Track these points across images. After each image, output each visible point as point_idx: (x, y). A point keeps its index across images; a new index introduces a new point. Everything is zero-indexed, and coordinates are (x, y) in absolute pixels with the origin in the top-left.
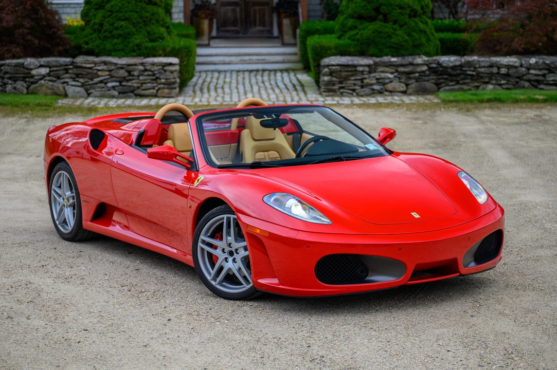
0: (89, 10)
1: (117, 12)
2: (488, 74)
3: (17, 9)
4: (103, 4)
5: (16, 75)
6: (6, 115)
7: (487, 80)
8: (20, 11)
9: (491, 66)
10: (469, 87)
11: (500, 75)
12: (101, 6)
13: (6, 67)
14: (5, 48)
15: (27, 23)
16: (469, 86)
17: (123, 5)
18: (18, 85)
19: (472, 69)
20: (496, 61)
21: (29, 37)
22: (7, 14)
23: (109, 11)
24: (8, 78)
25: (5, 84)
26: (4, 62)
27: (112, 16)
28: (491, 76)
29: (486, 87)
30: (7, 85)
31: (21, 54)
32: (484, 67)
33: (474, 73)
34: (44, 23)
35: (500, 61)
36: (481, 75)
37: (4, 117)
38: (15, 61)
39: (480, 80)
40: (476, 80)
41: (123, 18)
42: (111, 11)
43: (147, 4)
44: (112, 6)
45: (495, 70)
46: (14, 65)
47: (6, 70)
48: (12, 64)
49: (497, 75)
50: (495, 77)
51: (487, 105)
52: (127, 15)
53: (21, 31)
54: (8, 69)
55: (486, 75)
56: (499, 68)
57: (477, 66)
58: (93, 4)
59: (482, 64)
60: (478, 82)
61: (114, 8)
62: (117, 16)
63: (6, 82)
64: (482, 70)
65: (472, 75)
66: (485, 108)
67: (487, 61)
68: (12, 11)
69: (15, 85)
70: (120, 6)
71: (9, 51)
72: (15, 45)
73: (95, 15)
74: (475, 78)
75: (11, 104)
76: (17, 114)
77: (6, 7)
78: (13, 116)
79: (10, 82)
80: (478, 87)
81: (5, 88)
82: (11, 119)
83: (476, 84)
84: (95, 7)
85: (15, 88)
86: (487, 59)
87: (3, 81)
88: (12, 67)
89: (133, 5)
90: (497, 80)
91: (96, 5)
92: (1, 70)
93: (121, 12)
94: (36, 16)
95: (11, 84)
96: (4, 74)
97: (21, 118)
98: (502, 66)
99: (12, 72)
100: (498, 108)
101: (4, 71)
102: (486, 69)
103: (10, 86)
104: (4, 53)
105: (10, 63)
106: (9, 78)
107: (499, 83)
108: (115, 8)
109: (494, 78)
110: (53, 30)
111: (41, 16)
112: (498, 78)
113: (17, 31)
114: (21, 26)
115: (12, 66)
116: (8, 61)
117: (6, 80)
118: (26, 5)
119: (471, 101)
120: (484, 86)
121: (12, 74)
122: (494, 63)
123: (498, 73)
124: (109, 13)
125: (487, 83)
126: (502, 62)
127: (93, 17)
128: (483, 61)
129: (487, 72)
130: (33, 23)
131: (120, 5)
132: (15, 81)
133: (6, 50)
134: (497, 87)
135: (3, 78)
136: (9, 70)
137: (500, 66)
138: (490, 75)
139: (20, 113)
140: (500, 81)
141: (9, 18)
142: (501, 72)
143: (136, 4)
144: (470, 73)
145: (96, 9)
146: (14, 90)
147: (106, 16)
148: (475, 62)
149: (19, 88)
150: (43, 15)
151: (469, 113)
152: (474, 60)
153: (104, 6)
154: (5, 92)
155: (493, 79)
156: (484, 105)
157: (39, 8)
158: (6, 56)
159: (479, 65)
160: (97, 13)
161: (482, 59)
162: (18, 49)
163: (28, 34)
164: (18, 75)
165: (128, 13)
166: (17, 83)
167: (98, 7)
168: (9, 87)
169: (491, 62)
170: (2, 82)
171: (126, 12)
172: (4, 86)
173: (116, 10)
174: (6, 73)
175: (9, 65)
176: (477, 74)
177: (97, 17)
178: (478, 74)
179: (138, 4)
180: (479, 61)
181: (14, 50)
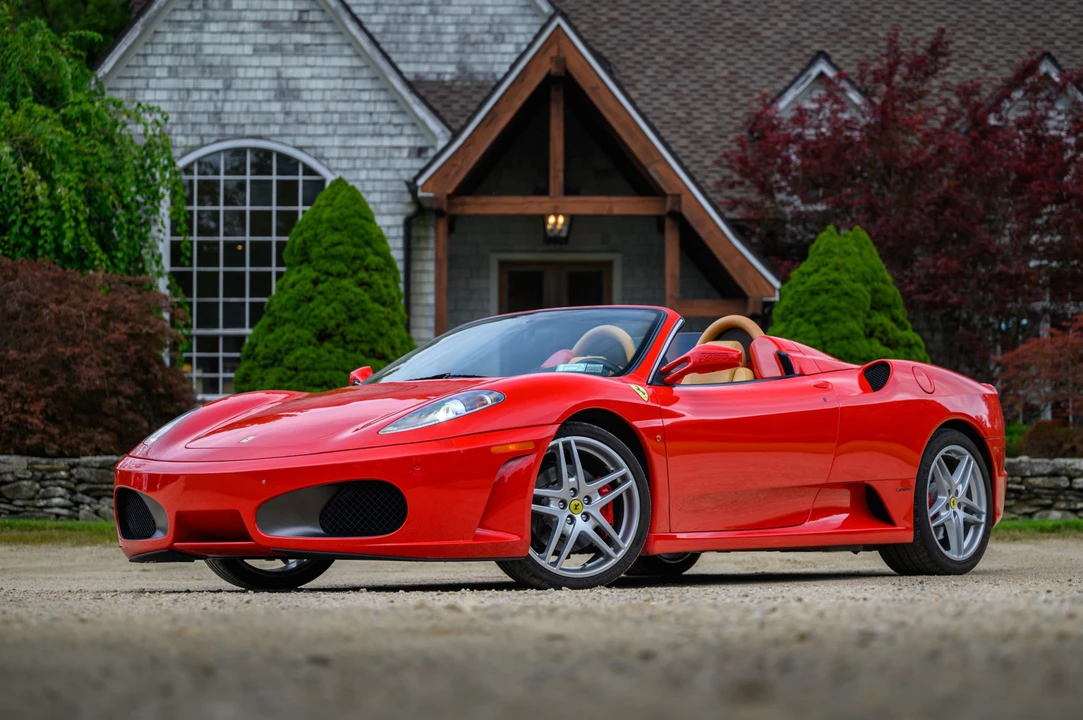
0: (251, 369)
1: (307, 369)
2: (1049, 489)
3: (108, 358)
4: (279, 356)
5: (99, 486)
6: (80, 543)
7: (1048, 502)
8: (113, 364)
9: (1055, 474)
10: (1013, 516)
11: (1072, 492)
12: (276, 360)
13: (82, 470)
14: (80, 435)
15: (128, 388)
16: (1013, 513)
17: (319, 356)
18: (103, 506)
19: (1019, 479)
20: (1065, 464)
21: (130, 416)
22: (89, 366)
23: (289, 369)
24: (84, 492)
25: (78, 504)
26: (77, 460)
27: (297, 378)
28: (1056, 493)
29: (1047, 515)
30: (81, 506)
31: (112, 448)
32: (1042, 475)
33: (1023, 487)
34: (161, 390)
35: (1073, 464)
36: (1036, 491)
37: (74, 546)
38: (98, 458)
39: (1035, 502)
40: (1025, 502)
41: (318, 381)
42: (296, 369)
43: (367, 356)
44: (297, 359)
45: (1063, 482)
46: (98, 465)
47: (82, 476)
48: (94, 464)
49: (1067, 492)
50: (1065, 495)
51: (1053, 535)
52: (327, 376)
53: (114, 401)
54: (85, 473)
55: (1046, 491)
56: (1071, 479)
57: (1028, 473)
58: (259, 358)
59: (1037, 469)
60: (1031, 506)
61: (301, 361)
62: (307, 378)
63: (79, 500)
64: (1038, 481)
65: (1019, 492)
66: (1049, 537)
67: (1048, 464)
68: (98, 365)
69: (98, 507)
70: (313, 359)
71: (89, 441)
72: (100, 429)
73: (263, 379)
74: (1023, 497)
75: (90, 529)
76: (100, 543)
77: (86, 355)
78: (90, 546)
79: (88, 499)
80: (1030, 515)
81: (78, 512)
82: (87, 548)
83: (1027, 510)
84: (262, 363)
85: (96, 512)
86: (1046, 460)
87: (74, 498)
88: (95, 470)
89: (338, 358)
90: (1068, 501)
91: (265, 358)
92: (72, 475)
93: (316, 370)
94: (145, 377)
95: (89, 505)
96: (76, 484)
97: (106, 546)
98: (1078, 473)
99: (93, 478)
100: (1076, 537)
101: (77, 476)
102: (1046, 479)
103: (87, 508)
104: (79, 444)
105: (90, 462)
106: (86, 493)
107: (1073, 506)
108: (304, 362)
109: (1062, 497)
110: (178, 404)
111: (156, 376)
112: (1070, 498)
113: (107, 401)
114: (116, 393)
115: (93, 467)
116: (84, 459)
117: (80, 495)
118: (126, 351)
119: (1021, 530)
120: (1043, 513)
121: (93, 483)
122: (1061, 469)
123: (1070, 488)
124: (289, 373)
125: (1048, 507)
126: (1077, 466)
127: (259, 382)
128: (1039, 464)
129: (1046, 485)
130: (139, 389)
131: (313, 355)
132: (98, 498)
133: (83, 439)
134: (1069, 514)
135: (73, 492)
136: (87, 476)
137: (1072, 473)
138: (1053, 492)
139: (108, 541)
140: (1076, 503)
141: (92, 373)
142: (1077, 486)
143: (344, 356)
144: (1015, 486)
145: (265, 367)
146: (95, 516)
147: (285, 378)
148: (1023, 465)
149: (104, 513)
150: (160, 375)
151: (1017, 542)
152: (1020, 462)
153: (282, 359)
154: (78, 519)
155: (1060, 500)
156: (1046, 535)
157: (152, 361)
158: (82, 448)
159: (1032, 471)
160: (267, 374)
161: (1038, 460)
162: (107, 437)
163: (130, 408)
164: (105, 486)
165: (329, 372)
166: (101, 502)
167: (268, 362)
168: (85, 510)
169: (1054, 465)
170: (70, 499)
171: (325, 370)
172: (75, 509)
173: (304, 366)
174: (81, 481)
175: (86, 466)
176: (1027, 489)
177: (266, 382)
178: (1030, 489)
179: (350, 355)
180: (1030, 463)
181: (99, 438)
